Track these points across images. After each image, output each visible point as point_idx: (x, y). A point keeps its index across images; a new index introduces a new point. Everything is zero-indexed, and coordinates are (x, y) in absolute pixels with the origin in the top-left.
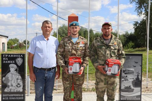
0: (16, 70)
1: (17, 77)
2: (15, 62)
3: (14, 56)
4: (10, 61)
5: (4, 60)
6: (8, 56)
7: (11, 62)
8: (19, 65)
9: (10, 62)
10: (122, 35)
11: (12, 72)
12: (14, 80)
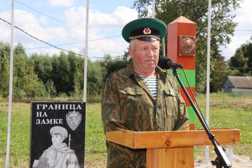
0: (66, 141)
1: (68, 157)
2: (65, 121)
3: (61, 107)
4: (53, 118)
5: (39, 118)
6: (48, 107)
7: (55, 122)
8: (73, 129)
9: (53, 122)
10: (96, 63)
11: (56, 147)
12: (60, 164)
